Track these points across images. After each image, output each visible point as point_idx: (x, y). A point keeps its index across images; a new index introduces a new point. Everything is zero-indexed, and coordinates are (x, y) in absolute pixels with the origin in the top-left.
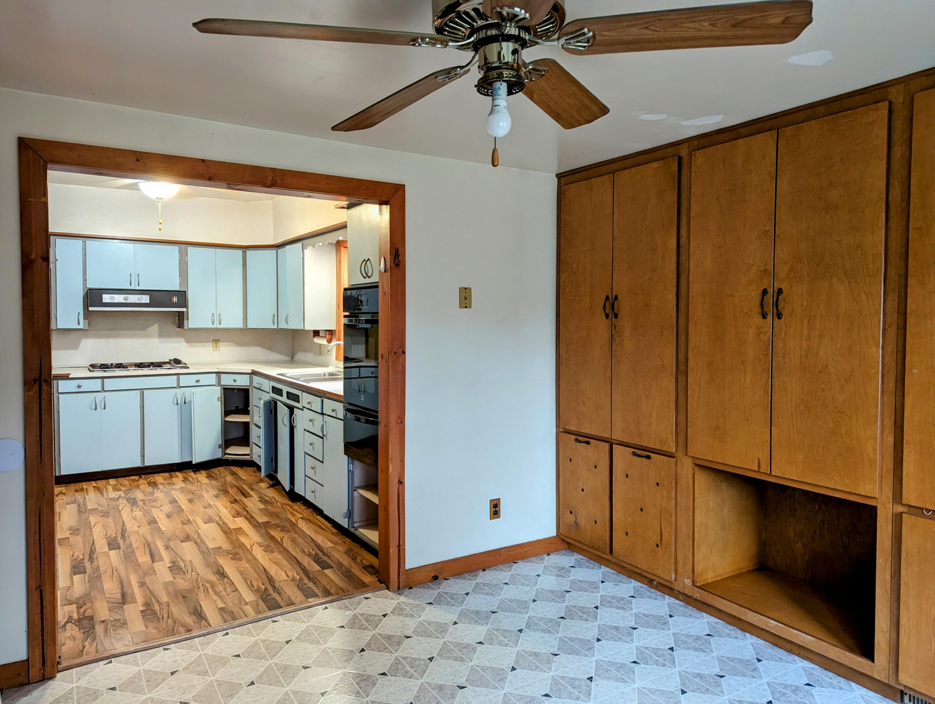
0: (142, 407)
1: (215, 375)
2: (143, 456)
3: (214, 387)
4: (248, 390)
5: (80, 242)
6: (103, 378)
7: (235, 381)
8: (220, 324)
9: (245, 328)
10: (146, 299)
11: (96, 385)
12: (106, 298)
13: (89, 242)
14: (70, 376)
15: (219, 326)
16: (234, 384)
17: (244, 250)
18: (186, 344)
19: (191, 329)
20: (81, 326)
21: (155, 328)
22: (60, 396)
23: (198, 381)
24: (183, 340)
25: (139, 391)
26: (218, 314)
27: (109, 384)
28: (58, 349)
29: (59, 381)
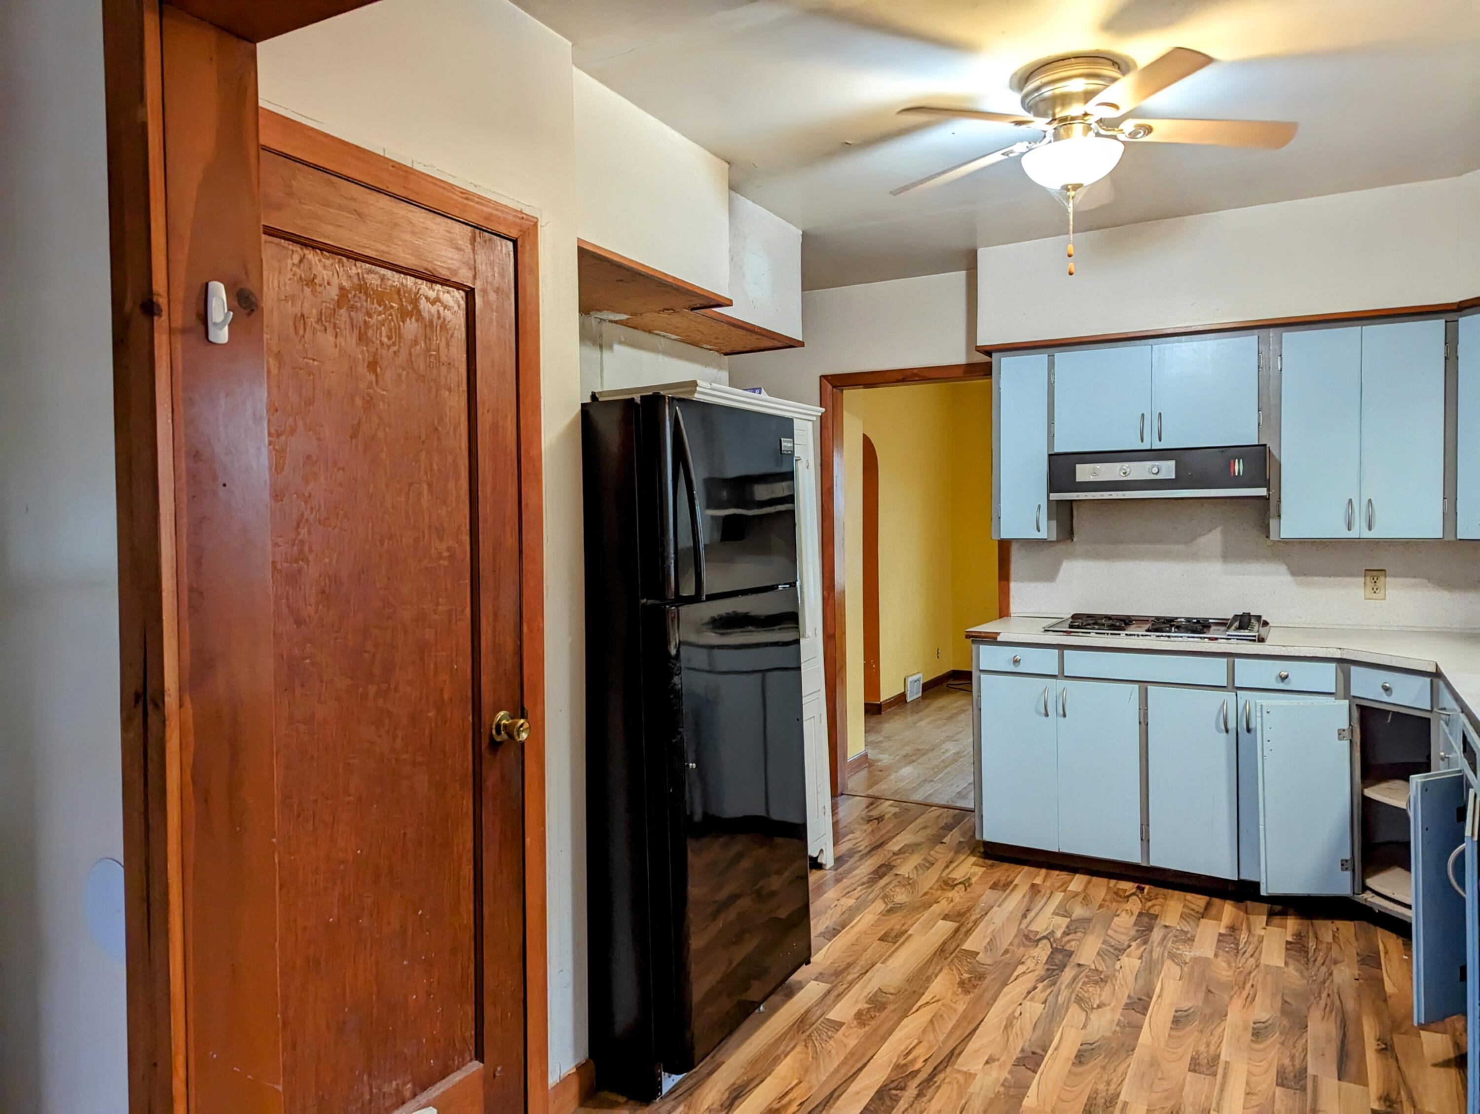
0: (1144, 724)
1: (1333, 665)
2: (1145, 839)
3: (1330, 700)
4: (1428, 721)
5: (1041, 358)
6: (1061, 647)
7: (1387, 689)
8: (1370, 529)
9: (1452, 538)
10: (1167, 469)
11: (1047, 661)
12: (1084, 473)
13: (1062, 357)
14: (999, 639)
15: (1367, 534)
16: (1385, 698)
17: (1451, 316)
18: (1289, 578)
19: (1287, 542)
20: (1043, 535)
21: (1213, 539)
22: (983, 676)
23: (1284, 678)
24: (1283, 568)
25: (1136, 686)
26: (1365, 503)
27: (1076, 662)
28: (1022, 579)
29: (981, 647)
